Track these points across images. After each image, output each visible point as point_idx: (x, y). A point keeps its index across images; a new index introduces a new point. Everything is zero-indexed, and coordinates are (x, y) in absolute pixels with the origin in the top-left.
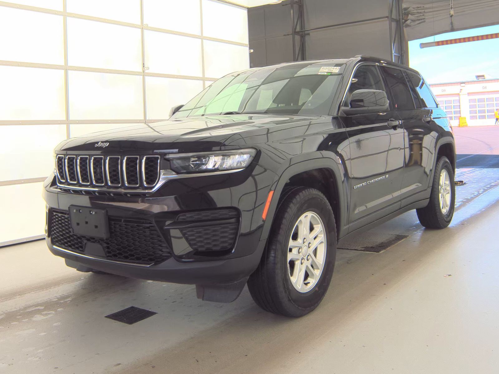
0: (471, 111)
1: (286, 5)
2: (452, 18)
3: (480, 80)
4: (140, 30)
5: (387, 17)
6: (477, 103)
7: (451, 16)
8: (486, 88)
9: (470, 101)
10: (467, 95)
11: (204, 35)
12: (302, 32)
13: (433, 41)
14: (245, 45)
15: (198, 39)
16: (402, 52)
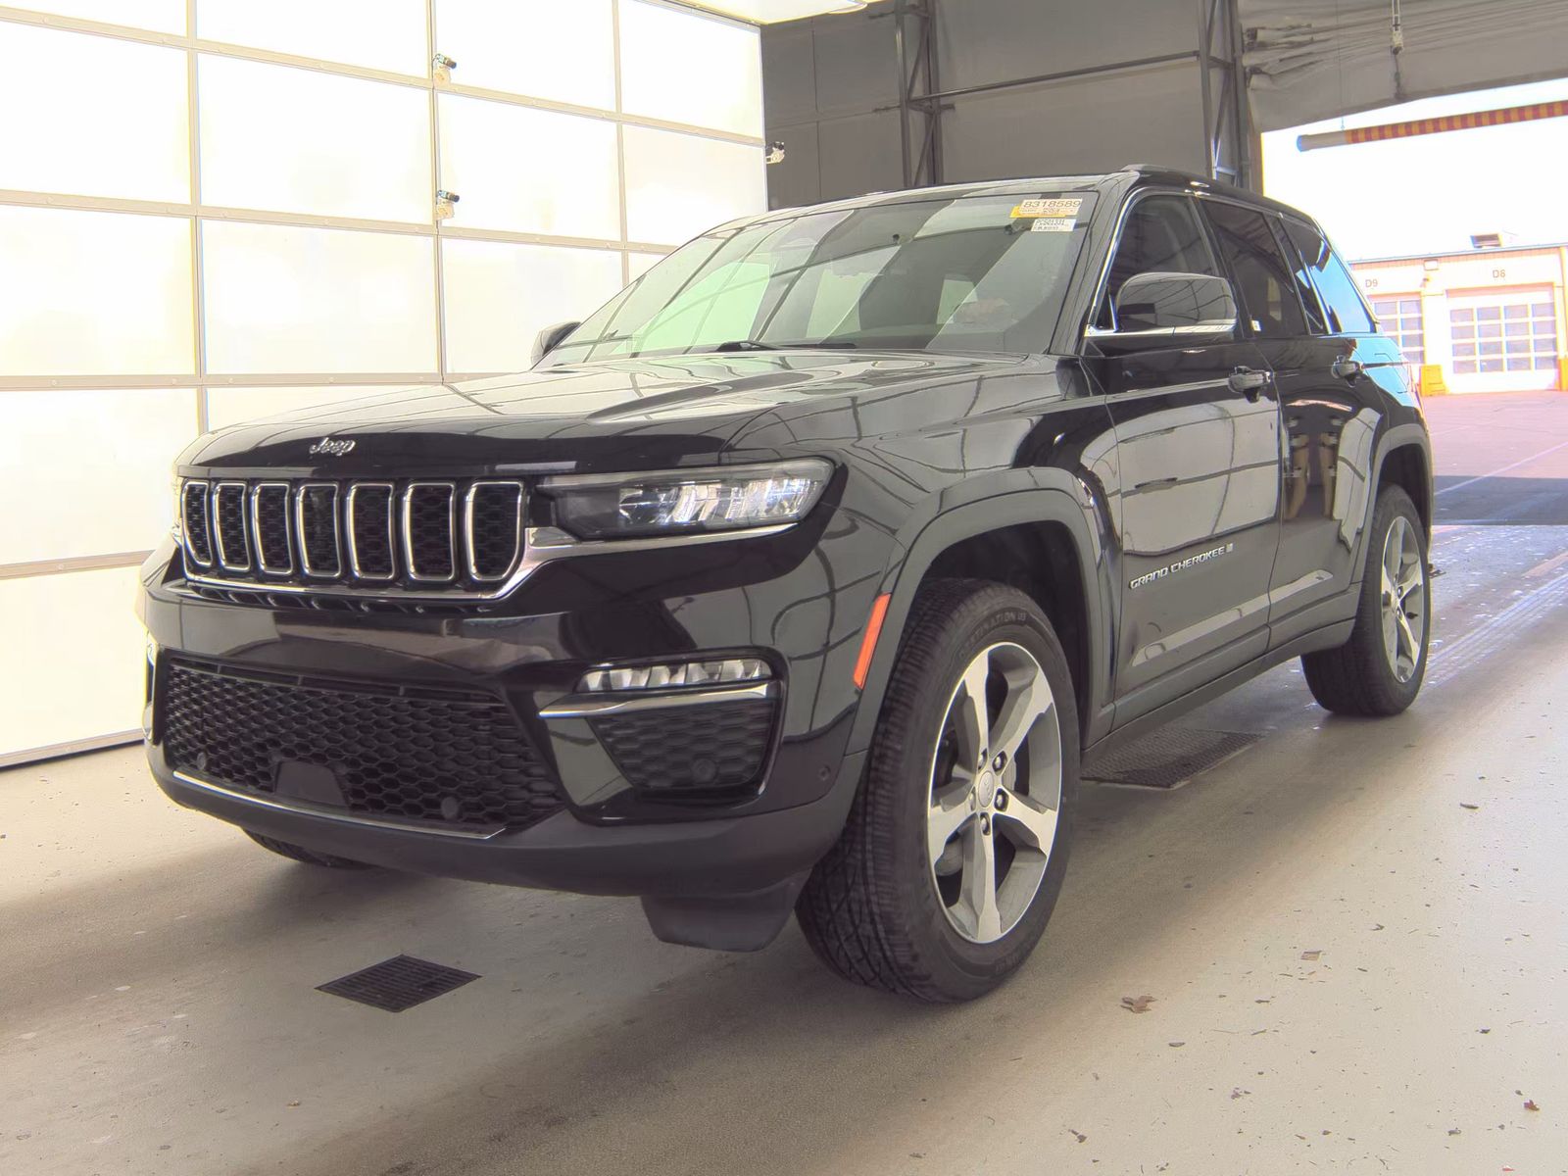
0: (1459, 345)
1: (882, 15)
2: (1398, 56)
3: (1485, 248)
4: (426, 94)
5: (1196, 54)
6: (1476, 323)
7: (1396, 52)
8: (1503, 274)
9: (1455, 314)
10: (1445, 296)
11: (627, 109)
12: (930, 99)
13: (1340, 129)
14: (752, 141)
15: (607, 122)
16: (1244, 163)
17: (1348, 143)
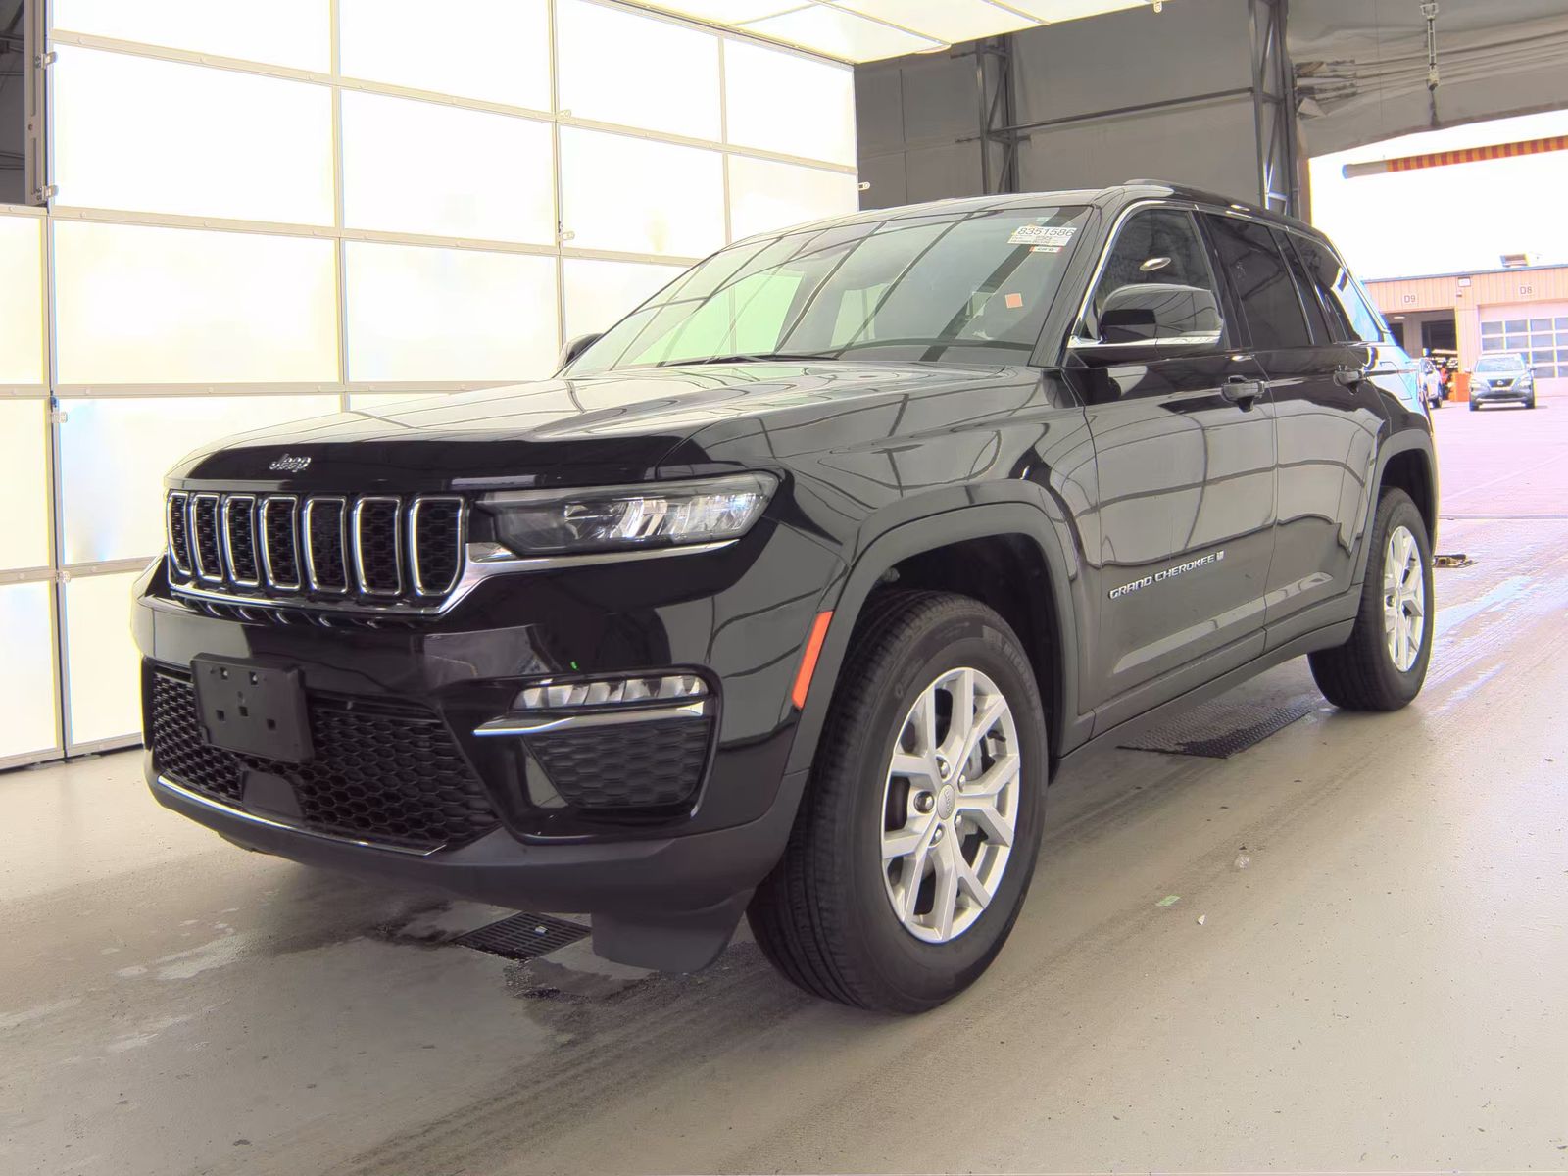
1: (964, 55)
2: (1434, 91)
3: (1514, 267)
4: (549, 126)
5: (1251, 90)
6: (1505, 335)
7: (1432, 88)
8: (1529, 290)
10: (1477, 311)
11: (732, 140)
12: (1008, 131)
13: (1381, 159)
14: (846, 170)
15: (712, 152)
16: (1294, 190)
17: (1390, 171)
